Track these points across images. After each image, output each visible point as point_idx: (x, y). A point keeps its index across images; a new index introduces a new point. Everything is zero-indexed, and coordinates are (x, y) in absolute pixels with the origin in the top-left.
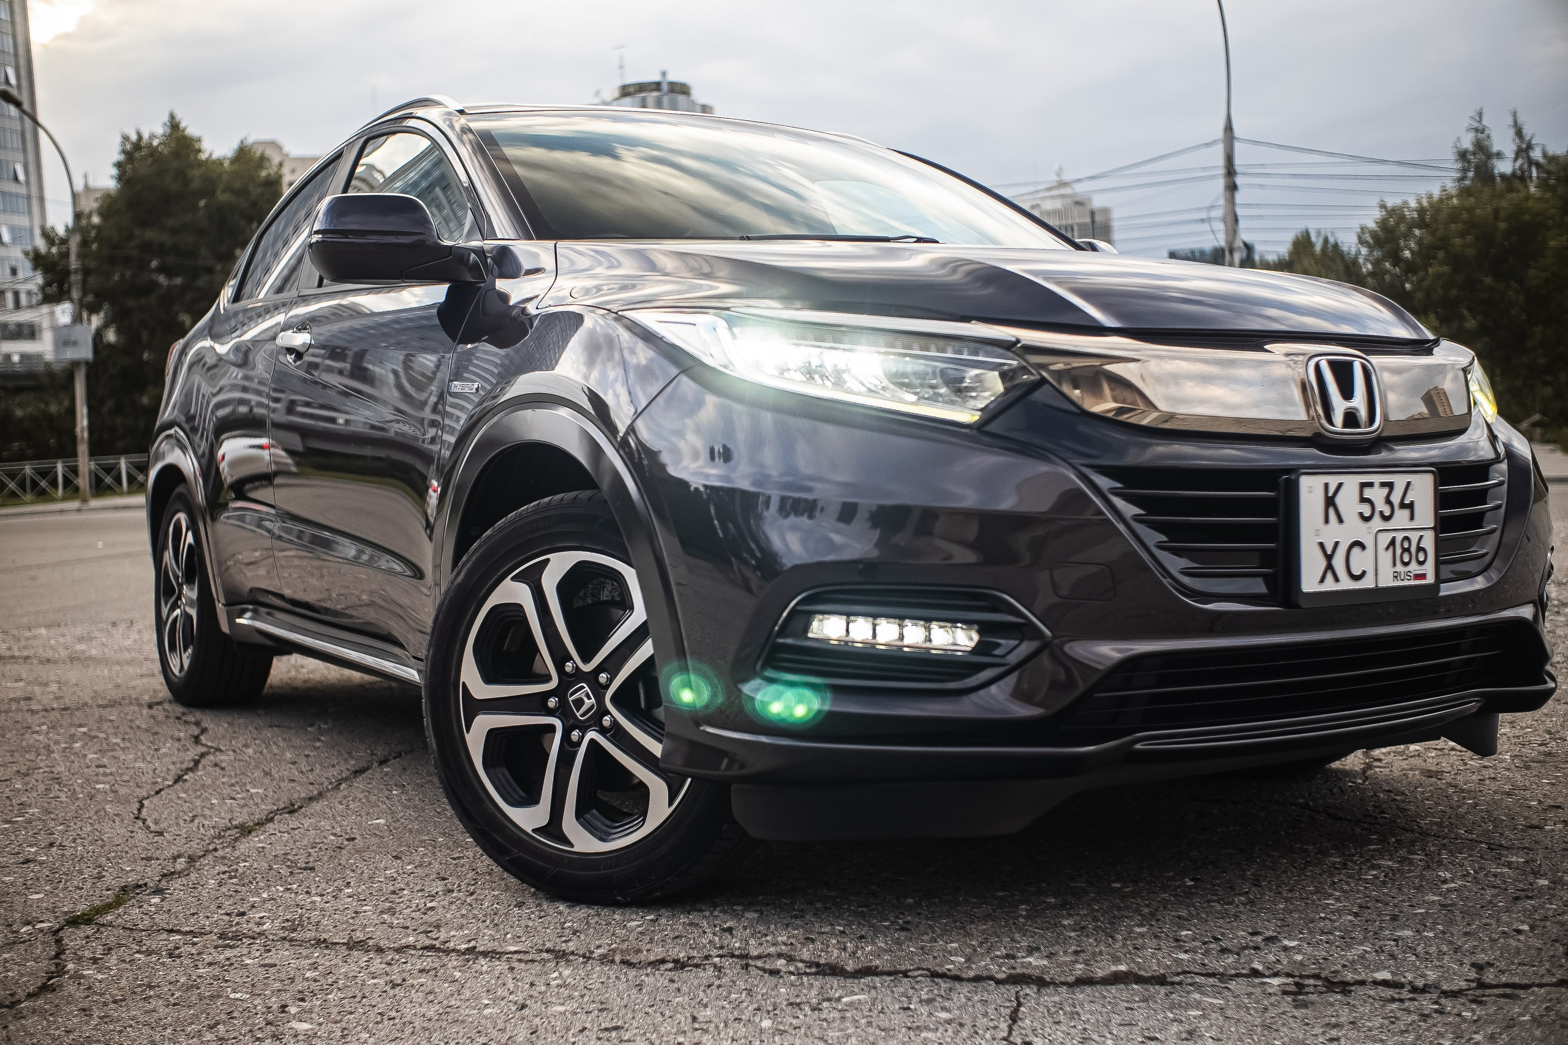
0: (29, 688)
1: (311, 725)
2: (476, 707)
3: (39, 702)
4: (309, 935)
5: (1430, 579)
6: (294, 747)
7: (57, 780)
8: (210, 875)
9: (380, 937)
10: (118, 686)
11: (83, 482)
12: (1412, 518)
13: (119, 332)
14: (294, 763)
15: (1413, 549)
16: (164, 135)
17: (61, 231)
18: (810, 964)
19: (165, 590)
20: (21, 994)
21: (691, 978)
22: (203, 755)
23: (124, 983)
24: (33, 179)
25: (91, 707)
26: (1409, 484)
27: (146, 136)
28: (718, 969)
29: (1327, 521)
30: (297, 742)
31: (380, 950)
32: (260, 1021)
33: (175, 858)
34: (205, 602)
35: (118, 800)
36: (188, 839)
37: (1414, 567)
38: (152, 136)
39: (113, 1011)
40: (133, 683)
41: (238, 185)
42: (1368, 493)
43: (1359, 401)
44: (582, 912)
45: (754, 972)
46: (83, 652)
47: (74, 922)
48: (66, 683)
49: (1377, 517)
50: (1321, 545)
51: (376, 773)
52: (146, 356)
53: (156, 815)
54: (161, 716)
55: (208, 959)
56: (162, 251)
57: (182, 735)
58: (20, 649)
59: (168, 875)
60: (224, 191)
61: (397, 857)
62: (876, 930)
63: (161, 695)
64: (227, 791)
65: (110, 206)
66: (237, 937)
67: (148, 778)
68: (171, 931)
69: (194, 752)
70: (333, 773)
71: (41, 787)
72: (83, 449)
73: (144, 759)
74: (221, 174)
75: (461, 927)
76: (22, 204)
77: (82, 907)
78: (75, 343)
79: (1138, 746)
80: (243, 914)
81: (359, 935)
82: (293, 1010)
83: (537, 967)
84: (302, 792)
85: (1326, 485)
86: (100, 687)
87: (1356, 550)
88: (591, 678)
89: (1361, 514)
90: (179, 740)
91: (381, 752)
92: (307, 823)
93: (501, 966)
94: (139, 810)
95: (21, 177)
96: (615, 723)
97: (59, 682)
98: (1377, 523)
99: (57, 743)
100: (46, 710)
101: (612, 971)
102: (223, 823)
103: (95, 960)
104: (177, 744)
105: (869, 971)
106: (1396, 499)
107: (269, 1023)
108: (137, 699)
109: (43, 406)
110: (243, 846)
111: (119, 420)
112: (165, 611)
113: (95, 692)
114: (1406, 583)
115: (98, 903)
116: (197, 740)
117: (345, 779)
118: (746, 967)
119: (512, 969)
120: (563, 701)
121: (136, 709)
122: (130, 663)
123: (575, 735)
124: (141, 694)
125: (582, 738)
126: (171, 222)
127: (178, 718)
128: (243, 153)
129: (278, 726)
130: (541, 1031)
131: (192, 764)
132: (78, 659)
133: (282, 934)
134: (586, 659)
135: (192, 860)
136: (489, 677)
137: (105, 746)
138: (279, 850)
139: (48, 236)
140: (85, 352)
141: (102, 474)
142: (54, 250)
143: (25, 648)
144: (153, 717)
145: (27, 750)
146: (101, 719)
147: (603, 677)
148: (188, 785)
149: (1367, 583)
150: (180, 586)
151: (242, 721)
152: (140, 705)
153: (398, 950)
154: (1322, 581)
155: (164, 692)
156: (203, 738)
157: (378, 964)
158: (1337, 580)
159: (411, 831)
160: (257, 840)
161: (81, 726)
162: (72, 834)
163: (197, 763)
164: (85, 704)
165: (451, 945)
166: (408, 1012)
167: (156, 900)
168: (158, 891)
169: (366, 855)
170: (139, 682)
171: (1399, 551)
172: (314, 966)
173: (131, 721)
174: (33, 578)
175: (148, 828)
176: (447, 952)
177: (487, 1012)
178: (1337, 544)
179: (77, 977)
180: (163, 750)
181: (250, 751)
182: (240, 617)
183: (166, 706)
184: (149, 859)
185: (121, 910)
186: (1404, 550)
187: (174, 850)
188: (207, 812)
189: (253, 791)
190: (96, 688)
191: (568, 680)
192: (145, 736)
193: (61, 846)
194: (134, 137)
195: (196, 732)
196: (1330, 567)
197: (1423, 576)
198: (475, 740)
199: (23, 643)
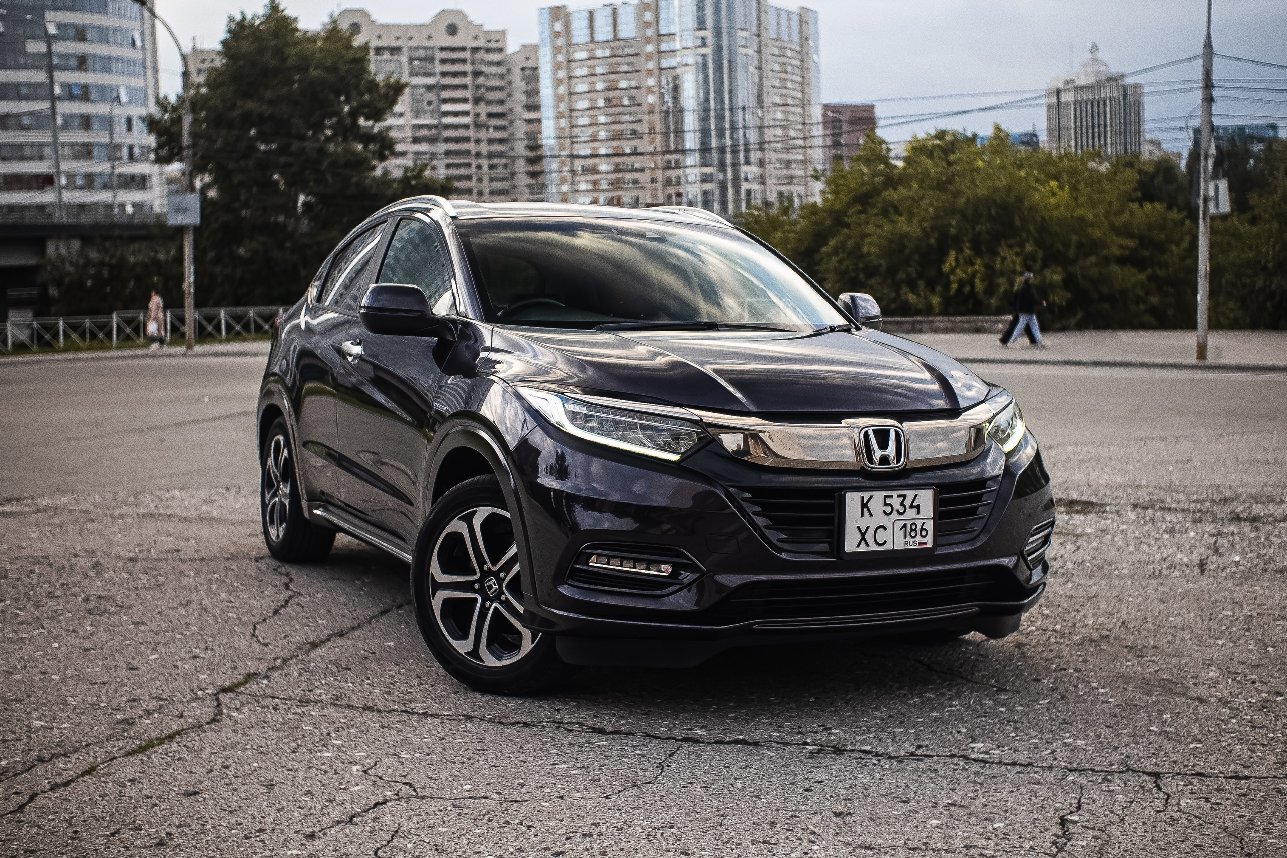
0: (177, 543)
1: (359, 579)
2: (438, 586)
3: (186, 554)
4: (345, 702)
5: (930, 545)
6: (346, 594)
7: (205, 609)
8: (294, 669)
9: (380, 704)
10: (235, 544)
11: (189, 329)
12: (918, 513)
13: (221, 190)
14: (345, 605)
15: (918, 529)
16: (265, 15)
17: (173, 99)
18: (589, 728)
19: (268, 483)
20: (203, 722)
21: (528, 730)
22: (290, 597)
23: (252, 720)
24: (148, 44)
25: (219, 559)
26: (916, 495)
27: (249, 16)
28: (544, 727)
29: (862, 515)
30: (349, 590)
31: (379, 711)
32: (317, 739)
33: (275, 659)
34: (294, 495)
35: (242, 624)
36: (282, 649)
37: (919, 539)
38: (255, 16)
39: (248, 732)
40: (245, 541)
41: (328, 62)
42: (888, 501)
43: (891, 451)
44: (486, 698)
45: (561, 730)
46: (208, 512)
47: (224, 690)
48: (200, 540)
49: (895, 512)
50: (858, 528)
51: (393, 614)
52: (243, 213)
53: (264, 634)
54: (264, 569)
55: (292, 711)
56: (259, 120)
57: (277, 582)
58: (164, 508)
59: (272, 669)
60: (316, 68)
61: (397, 665)
62: (632, 713)
63: (263, 552)
64: (305, 621)
65: (215, 80)
66: (308, 701)
67: (257, 611)
68: (274, 697)
69: (285, 594)
70: (368, 613)
71: (196, 614)
72: (189, 301)
73: (255, 598)
74: (313, 53)
75: (423, 702)
76: (139, 70)
77: (227, 683)
78: (185, 210)
79: (755, 627)
80: (311, 691)
81: (371, 704)
82: (333, 735)
83: (455, 723)
84: (348, 624)
85: (863, 497)
86: (223, 544)
87: (880, 531)
88: (496, 574)
89: (885, 512)
90: (276, 586)
91: (399, 599)
92: (349, 643)
93: (438, 721)
94: (254, 631)
95: (138, 43)
96: (507, 599)
97: (195, 538)
98: (895, 516)
99: (201, 584)
100: (191, 560)
101: (490, 726)
102: (302, 640)
103: (237, 709)
104: (274, 589)
105: (617, 732)
106: (907, 503)
107: (321, 740)
108: (248, 555)
109: (152, 254)
110: (313, 655)
111: (218, 269)
112: (268, 497)
113: (220, 547)
114: (913, 547)
115: (235, 681)
116: (287, 586)
117: (374, 617)
118: (558, 728)
119: (442, 723)
120: (482, 586)
121: (248, 562)
122: (241, 523)
123: (488, 604)
124: (251, 551)
125: (490, 606)
126: (269, 94)
127: (275, 570)
128: (333, 32)
129: (338, 579)
130: (448, 750)
131: (284, 603)
132: (205, 518)
133: (331, 701)
134: (494, 564)
135: (284, 661)
136: (445, 570)
137: (231, 588)
138: (333, 658)
139: (162, 104)
140: (193, 218)
141: (204, 323)
142: (167, 116)
143: (168, 507)
144: (259, 568)
145: (184, 588)
146: (227, 569)
147: (502, 574)
148: (282, 616)
149: (888, 547)
150: (278, 482)
151: (315, 574)
152: (250, 559)
153: (388, 712)
154: (858, 546)
155: (266, 551)
156: (291, 586)
157: (377, 717)
158: (868, 545)
159: (407, 650)
160: (320, 652)
161: (214, 573)
162: (217, 643)
163: (287, 602)
164: (215, 557)
165: (416, 710)
166: (388, 738)
167: (265, 681)
168: (267, 677)
169: (380, 662)
170: (248, 541)
171: (908, 530)
172: (345, 717)
173: (246, 571)
174: (162, 440)
175: (259, 641)
176: (413, 714)
177: (425, 740)
178: (868, 527)
179: (229, 716)
180: (266, 593)
181: (319, 596)
182: (317, 509)
183: (267, 561)
184: (261, 659)
185: (248, 686)
186: (912, 530)
187: (274, 655)
188: (293, 634)
189: (320, 622)
190: (221, 544)
191: (485, 575)
192: (255, 583)
193: (213, 650)
194: (238, 17)
195: (287, 580)
196: (863, 539)
197: (926, 544)
198: (437, 603)
199: (165, 503)
